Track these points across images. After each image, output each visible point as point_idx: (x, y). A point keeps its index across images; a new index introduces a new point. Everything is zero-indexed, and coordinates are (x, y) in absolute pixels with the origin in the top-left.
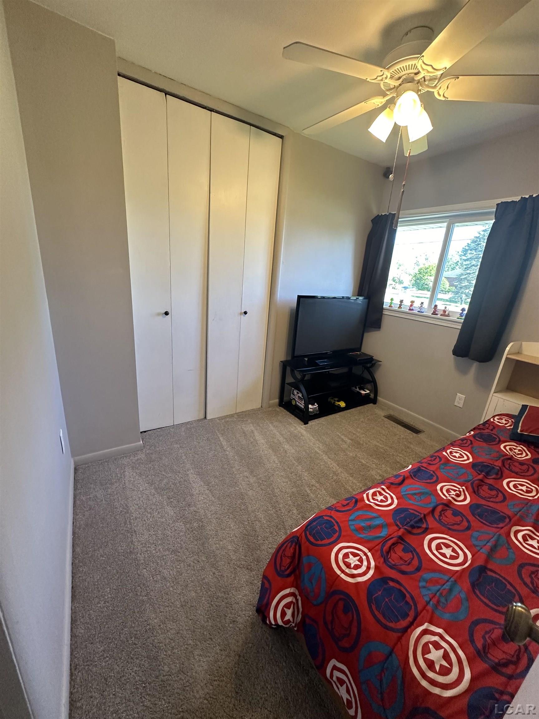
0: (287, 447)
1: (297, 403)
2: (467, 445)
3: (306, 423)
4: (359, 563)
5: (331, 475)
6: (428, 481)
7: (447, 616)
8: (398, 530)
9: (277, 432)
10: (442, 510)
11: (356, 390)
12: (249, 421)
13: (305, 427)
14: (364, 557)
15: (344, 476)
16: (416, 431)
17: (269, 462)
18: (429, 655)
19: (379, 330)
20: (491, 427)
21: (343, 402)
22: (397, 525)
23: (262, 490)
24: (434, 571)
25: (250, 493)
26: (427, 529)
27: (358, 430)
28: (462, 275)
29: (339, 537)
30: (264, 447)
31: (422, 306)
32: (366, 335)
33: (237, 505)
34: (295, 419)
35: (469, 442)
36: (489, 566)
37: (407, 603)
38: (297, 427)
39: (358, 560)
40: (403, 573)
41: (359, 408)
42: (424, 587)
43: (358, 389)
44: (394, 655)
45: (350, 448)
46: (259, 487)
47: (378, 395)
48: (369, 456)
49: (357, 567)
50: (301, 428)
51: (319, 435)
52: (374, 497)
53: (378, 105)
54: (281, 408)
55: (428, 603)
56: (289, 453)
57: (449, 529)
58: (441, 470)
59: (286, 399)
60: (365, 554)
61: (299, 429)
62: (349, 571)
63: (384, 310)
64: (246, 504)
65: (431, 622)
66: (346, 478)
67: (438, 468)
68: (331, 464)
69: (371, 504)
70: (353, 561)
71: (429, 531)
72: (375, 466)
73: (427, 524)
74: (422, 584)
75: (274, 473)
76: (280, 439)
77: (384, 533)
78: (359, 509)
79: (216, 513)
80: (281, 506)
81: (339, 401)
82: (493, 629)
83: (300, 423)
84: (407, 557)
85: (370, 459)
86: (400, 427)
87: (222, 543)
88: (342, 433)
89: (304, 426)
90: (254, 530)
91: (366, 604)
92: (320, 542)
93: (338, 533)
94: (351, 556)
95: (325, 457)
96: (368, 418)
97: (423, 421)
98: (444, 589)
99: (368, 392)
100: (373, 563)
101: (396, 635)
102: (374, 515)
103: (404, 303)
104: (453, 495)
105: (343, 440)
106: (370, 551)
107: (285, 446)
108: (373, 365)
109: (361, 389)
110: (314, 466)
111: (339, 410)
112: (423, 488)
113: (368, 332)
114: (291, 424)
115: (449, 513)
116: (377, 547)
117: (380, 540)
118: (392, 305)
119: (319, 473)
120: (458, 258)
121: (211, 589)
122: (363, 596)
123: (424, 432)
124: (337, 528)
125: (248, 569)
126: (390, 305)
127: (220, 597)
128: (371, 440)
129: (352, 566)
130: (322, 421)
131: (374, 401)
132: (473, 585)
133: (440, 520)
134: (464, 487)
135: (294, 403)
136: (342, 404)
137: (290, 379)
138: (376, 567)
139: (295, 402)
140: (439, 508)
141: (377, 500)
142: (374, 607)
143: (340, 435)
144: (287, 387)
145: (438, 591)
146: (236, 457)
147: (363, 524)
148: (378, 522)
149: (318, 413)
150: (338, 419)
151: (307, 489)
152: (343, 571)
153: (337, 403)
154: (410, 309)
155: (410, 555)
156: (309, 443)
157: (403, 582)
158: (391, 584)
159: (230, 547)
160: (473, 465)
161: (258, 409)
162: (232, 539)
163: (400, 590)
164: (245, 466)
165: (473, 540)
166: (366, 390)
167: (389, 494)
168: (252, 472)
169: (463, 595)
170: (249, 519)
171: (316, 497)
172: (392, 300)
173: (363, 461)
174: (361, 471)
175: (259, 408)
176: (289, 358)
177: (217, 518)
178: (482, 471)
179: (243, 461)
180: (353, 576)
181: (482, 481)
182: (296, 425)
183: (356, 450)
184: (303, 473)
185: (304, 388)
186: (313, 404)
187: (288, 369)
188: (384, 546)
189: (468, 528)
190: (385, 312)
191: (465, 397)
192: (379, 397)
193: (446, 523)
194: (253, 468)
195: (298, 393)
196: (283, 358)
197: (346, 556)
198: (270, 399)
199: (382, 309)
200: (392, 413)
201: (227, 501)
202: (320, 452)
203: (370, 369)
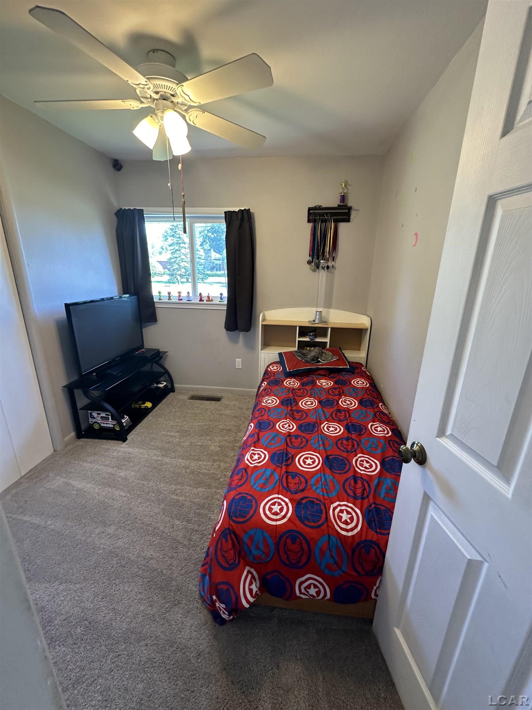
0: (123, 474)
1: (102, 425)
2: (269, 392)
3: (124, 440)
4: (281, 506)
5: (184, 471)
6: (270, 427)
7: (334, 494)
8: (281, 469)
9: (100, 466)
10: (290, 440)
11: (154, 387)
12: (50, 474)
13: (127, 444)
14: (280, 501)
15: (194, 465)
16: (218, 399)
17: (116, 500)
18: (343, 518)
19: (156, 323)
20: (272, 375)
21: (149, 402)
22: (278, 466)
23: (130, 530)
24: (312, 477)
25: (120, 543)
26: (292, 456)
27: (177, 420)
28: (171, 258)
29: (256, 502)
30: (97, 490)
31: (188, 296)
32: (144, 330)
33: (115, 566)
34: (110, 443)
35: (269, 390)
36: (329, 454)
37: (317, 504)
38: (119, 449)
39: (279, 505)
40: (303, 490)
41: (164, 401)
42: (316, 489)
43: (155, 385)
44: (331, 536)
45: (182, 439)
46: (125, 531)
47: (174, 383)
48: (201, 437)
49: (281, 510)
50: (123, 447)
51: (146, 444)
52: (253, 459)
53: (133, 107)
54: (82, 440)
55: (323, 495)
56: (130, 477)
57: (301, 448)
58: (271, 416)
59: (83, 427)
60: (279, 498)
61: (122, 449)
62: (280, 516)
63: (155, 304)
64: (125, 558)
65: (332, 503)
66: (197, 465)
67: (268, 416)
68: (177, 462)
69: (256, 464)
70: (276, 508)
71: (294, 457)
72: (210, 442)
73: (291, 454)
74: (314, 488)
75: (130, 507)
76: (109, 471)
77: (276, 476)
78: (252, 474)
79: (96, 595)
80: (161, 529)
81: (144, 403)
82: (350, 482)
83: (119, 444)
84: (297, 480)
85: (203, 438)
86: (206, 402)
87: (129, 614)
88: (166, 431)
89: (125, 443)
90: (154, 570)
91: (302, 526)
92: (248, 517)
93: (253, 500)
94: (273, 507)
95: (167, 460)
96: (177, 406)
97: (219, 389)
98: (323, 482)
99: (165, 383)
100: (287, 500)
101: (325, 525)
102: (264, 470)
103: (172, 294)
104: (287, 427)
105: (171, 436)
106: (278, 494)
107: (121, 474)
108: (161, 358)
109: (157, 384)
110: (163, 474)
111: (148, 411)
112: (272, 433)
113: (145, 327)
114: (109, 449)
115: (293, 439)
116: (280, 488)
117: (278, 483)
118: (161, 298)
119: (173, 476)
120: (162, 244)
121: (155, 660)
122: (298, 522)
123: (223, 397)
124: (249, 497)
125: (176, 605)
126: (160, 298)
127: (170, 655)
128: (193, 423)
129: (278, 511)
130: (139, 430)
131: (172, 390)
132: (330, 469)
133: (293, 446)
134: (288, 419)
135: (96, 427)
136: (149, 405)
137: (82, 401)
138: (290, 500)
139: (97, 425)
140: (288, 439)
141: (256, 460)
142: (306, 523)
143: (165, 433)
144: (81, 413)
145: (322, 485)
146: (69, 523)
147: (262, 482)
148: (268, 472)
149: (131, 424)
150: (153, 420)
151: (173, 497)
152: (276, 520)
153: (143, 405)
154: (179, 300)
155: (297, 478)
156: (143, 456)
157: (308, 495)
158: (304, 501)
159: (142, 608)
160: (282, 403)
161: (52, 456)
162: (138, 598)
163: (309, 501)
164: (90, 524)
165: (313, 446)
166: (163, 383)
167: (258, 450)
168: (104, 524)
169: (331, 477)
170: (140, 566)
171: (186, 496)
172: (159, 293)
173: (199, 444)
174: (203, 452)
175: (53, 454)
176: (75, 378)
177: (102, 599)
178: (288, 404)
179: (84, 521)
180: (284, 517)
181: (291, 410)
182: (116, 448)
183: (188, 438)
184: (159, 486)
185: (108, 405)
186: (123, 418)
187: (78, 393)
188: (283, 484)
189: (307, 441)
190: (157, 305)
191: (242, 360)
192: (175, 384)
193: (297, 446)
194: (101, 519)
195: (98, 414)
196: (64, 382)
197: (270, 509)
198: (64, 436)
199: (153, 303)
200: (192, 393)
201: (98, 573)
202: (160, 458)
203: (159, 362)
